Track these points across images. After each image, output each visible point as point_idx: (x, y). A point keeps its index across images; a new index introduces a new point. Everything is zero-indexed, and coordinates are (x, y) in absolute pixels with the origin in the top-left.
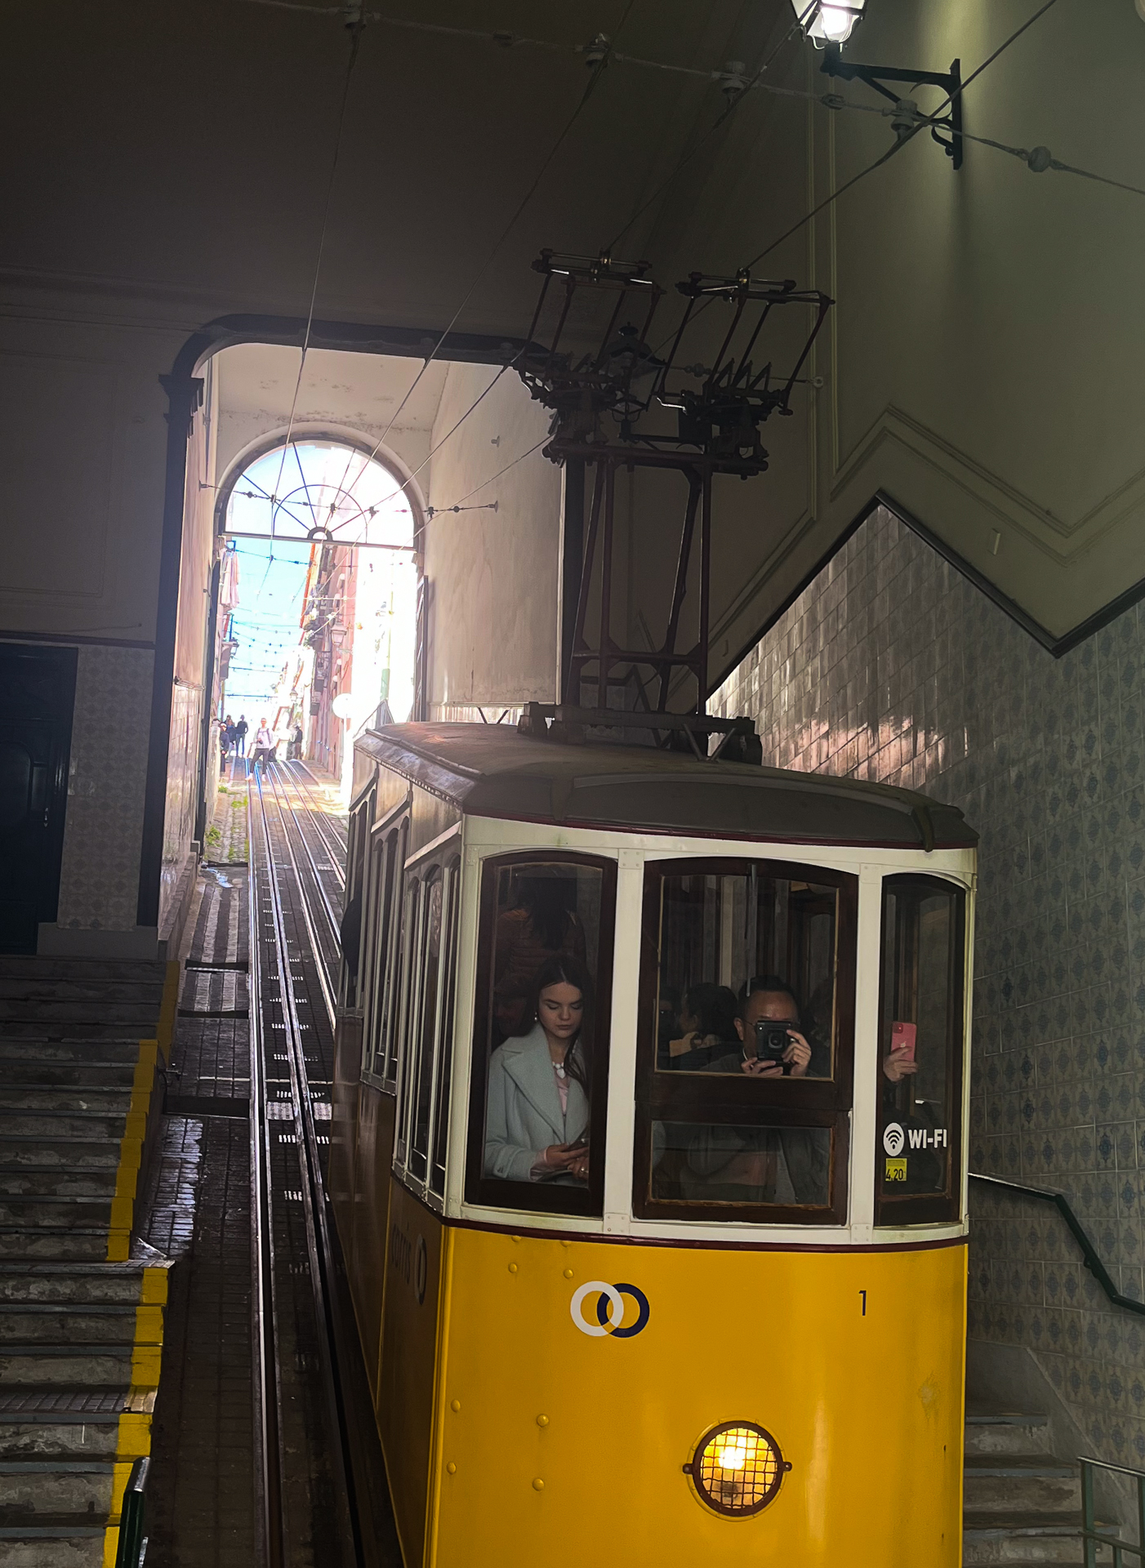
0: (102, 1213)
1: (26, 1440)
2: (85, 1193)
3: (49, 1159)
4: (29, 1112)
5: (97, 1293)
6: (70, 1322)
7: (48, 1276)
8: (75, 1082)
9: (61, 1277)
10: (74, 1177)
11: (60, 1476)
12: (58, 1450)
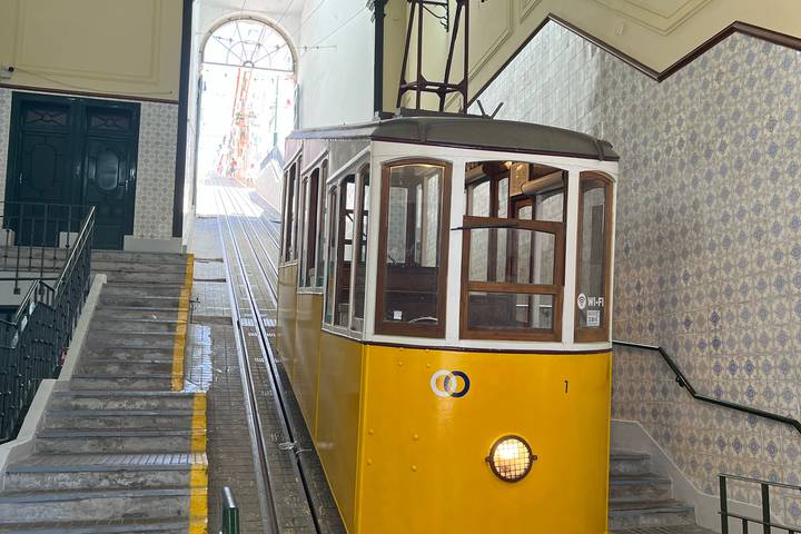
0: (168, 368)
1: (141, 479)
2: (158, 358)
3: (139, 343)
4: (127, 321)
5: (170, 405)
6: (158, 420)
7: (145, 397)
8: (150, 306)
9: (152, 398)
10: (152, 351)
11: (162, 497)
12: (159, 484)
